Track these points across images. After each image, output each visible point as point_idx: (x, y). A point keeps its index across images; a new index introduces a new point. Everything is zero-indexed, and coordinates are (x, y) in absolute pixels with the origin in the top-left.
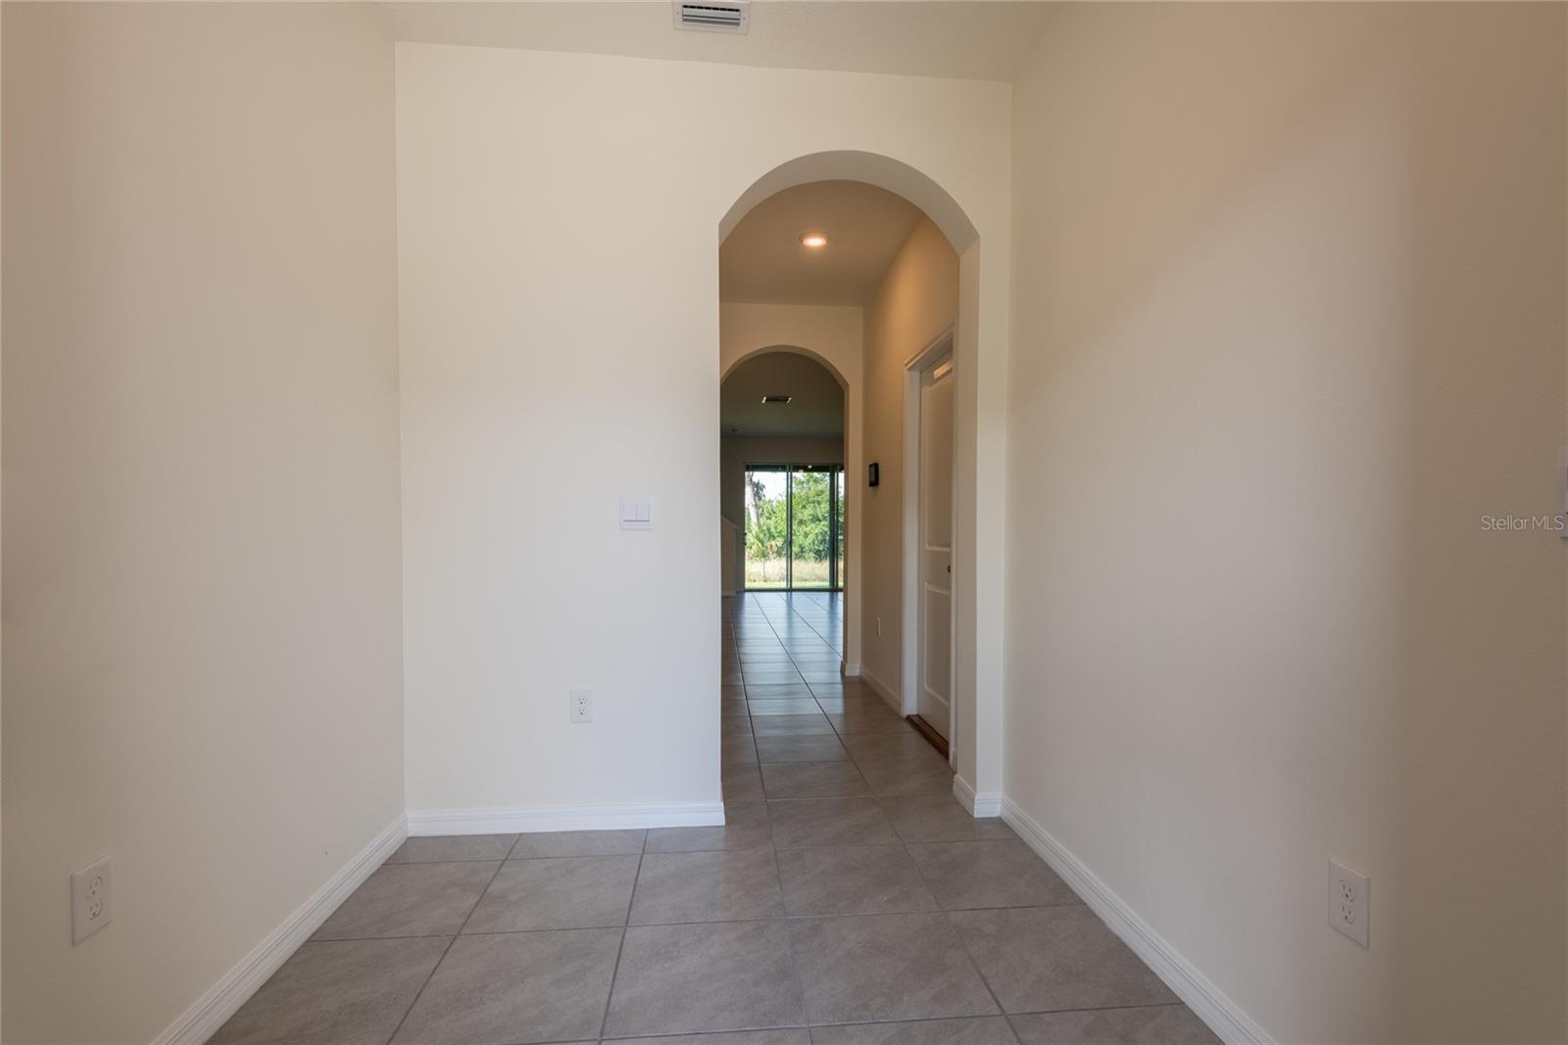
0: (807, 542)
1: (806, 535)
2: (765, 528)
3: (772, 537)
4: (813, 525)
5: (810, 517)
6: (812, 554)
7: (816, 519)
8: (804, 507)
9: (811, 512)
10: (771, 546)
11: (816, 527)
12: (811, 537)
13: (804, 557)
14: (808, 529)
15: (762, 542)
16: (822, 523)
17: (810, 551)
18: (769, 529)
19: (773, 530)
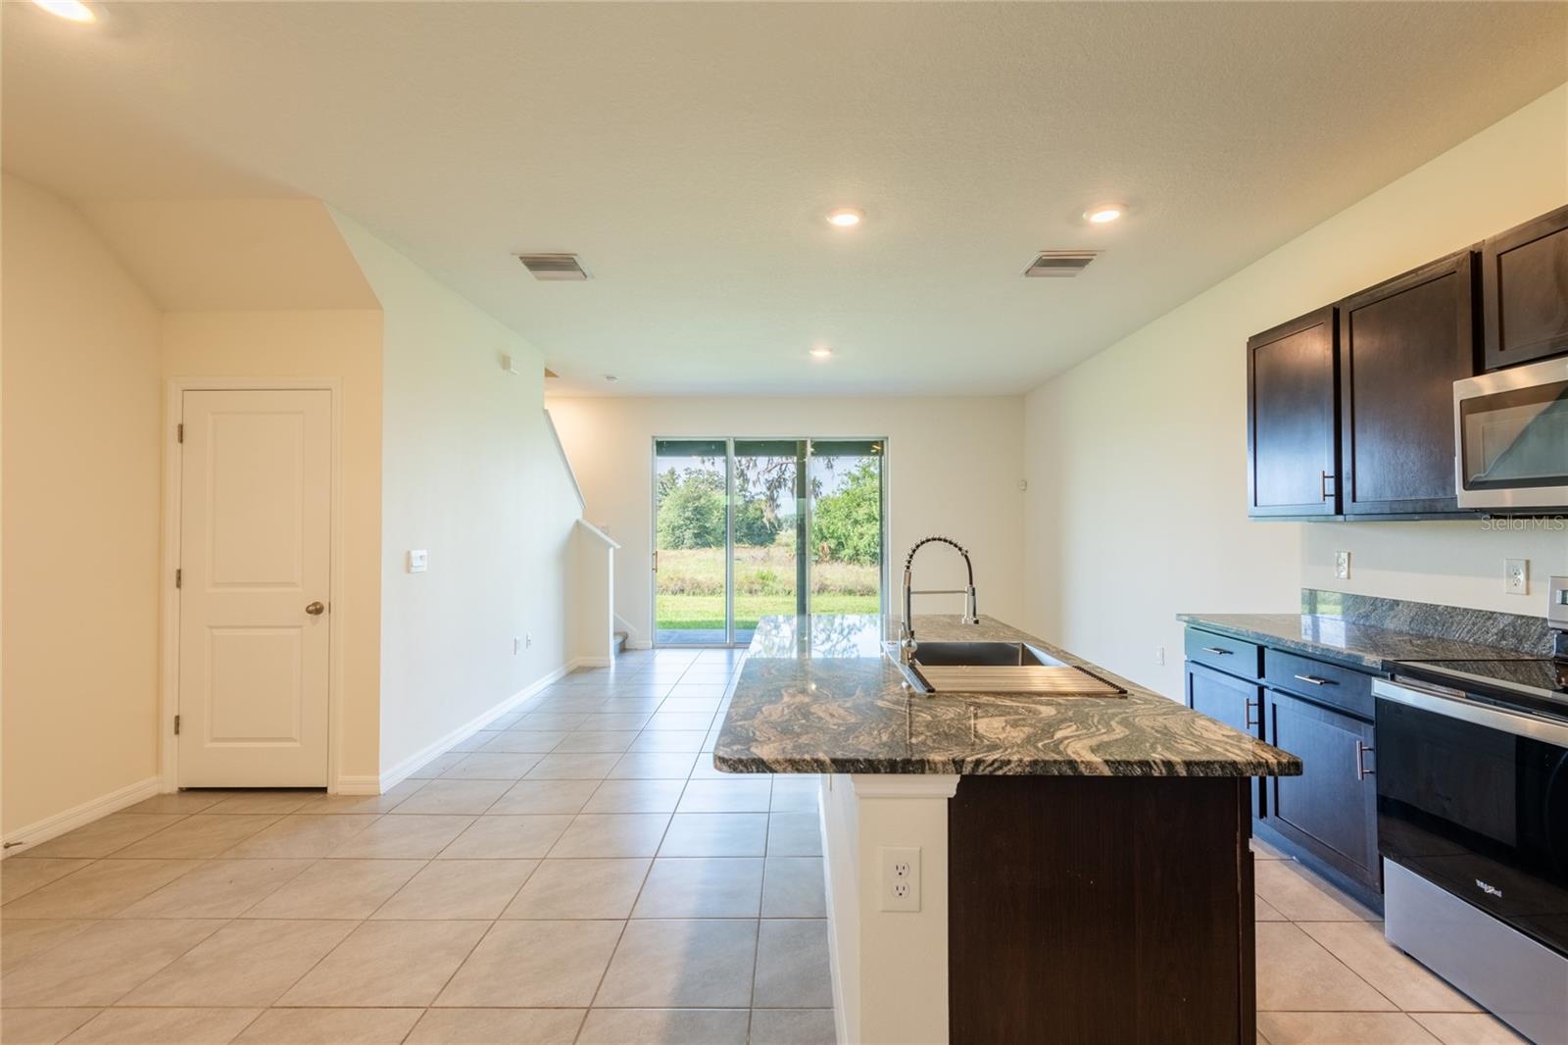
0: (862, 544)
1: (861, 536)
3: (824, 538)
4: (869, 525)
5: (865, 517)
6: (867, 557)
8: (858, 505)
9: (866, 511)
10: (823, 548)
12: (867, 538)
13: (859, 560)
17: (866, 553)
18: (821, 530)
19: (825, 530)
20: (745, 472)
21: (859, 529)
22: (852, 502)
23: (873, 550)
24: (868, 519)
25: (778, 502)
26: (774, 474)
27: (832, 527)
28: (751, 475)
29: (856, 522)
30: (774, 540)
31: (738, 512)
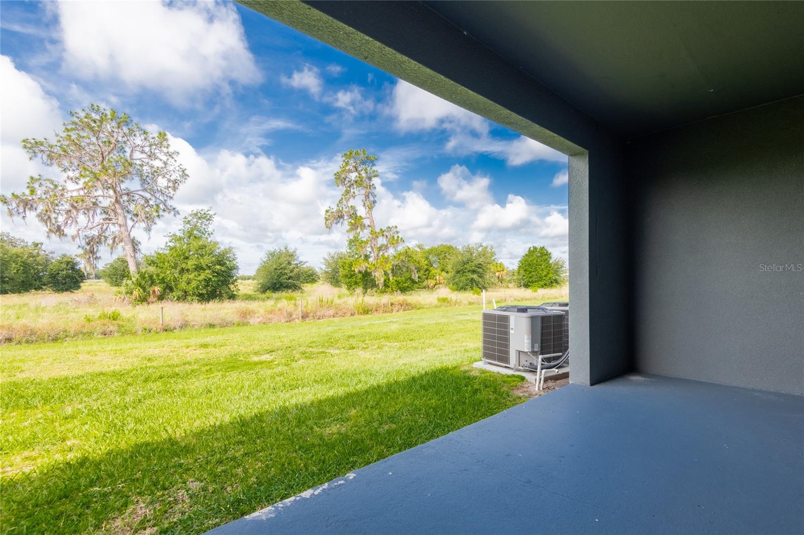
0: (190, 288)
2: (146, 275)
3: (153, 283)
4: (196, 273)
5: (194, 267)
7: (199, 268)
8: (187, 258)
10: (154, 291)
11: (200, 275)
12: (194, 284)
13: (186, 300)
14: (191, 276)
15: (144, 289)
16: (207, 271)
17: (194, 294)
19: (155, 277)
20: (62, 228)
21: (186, 277)
22: (180, 256)
23: (200, 292)
24: (196, 269)
25: (98, 255)
26: (95, 232)
27: (162, 275)
28: (70, 231)
29: (182, 271)
30: (79, 287)
31: (37, 265)
